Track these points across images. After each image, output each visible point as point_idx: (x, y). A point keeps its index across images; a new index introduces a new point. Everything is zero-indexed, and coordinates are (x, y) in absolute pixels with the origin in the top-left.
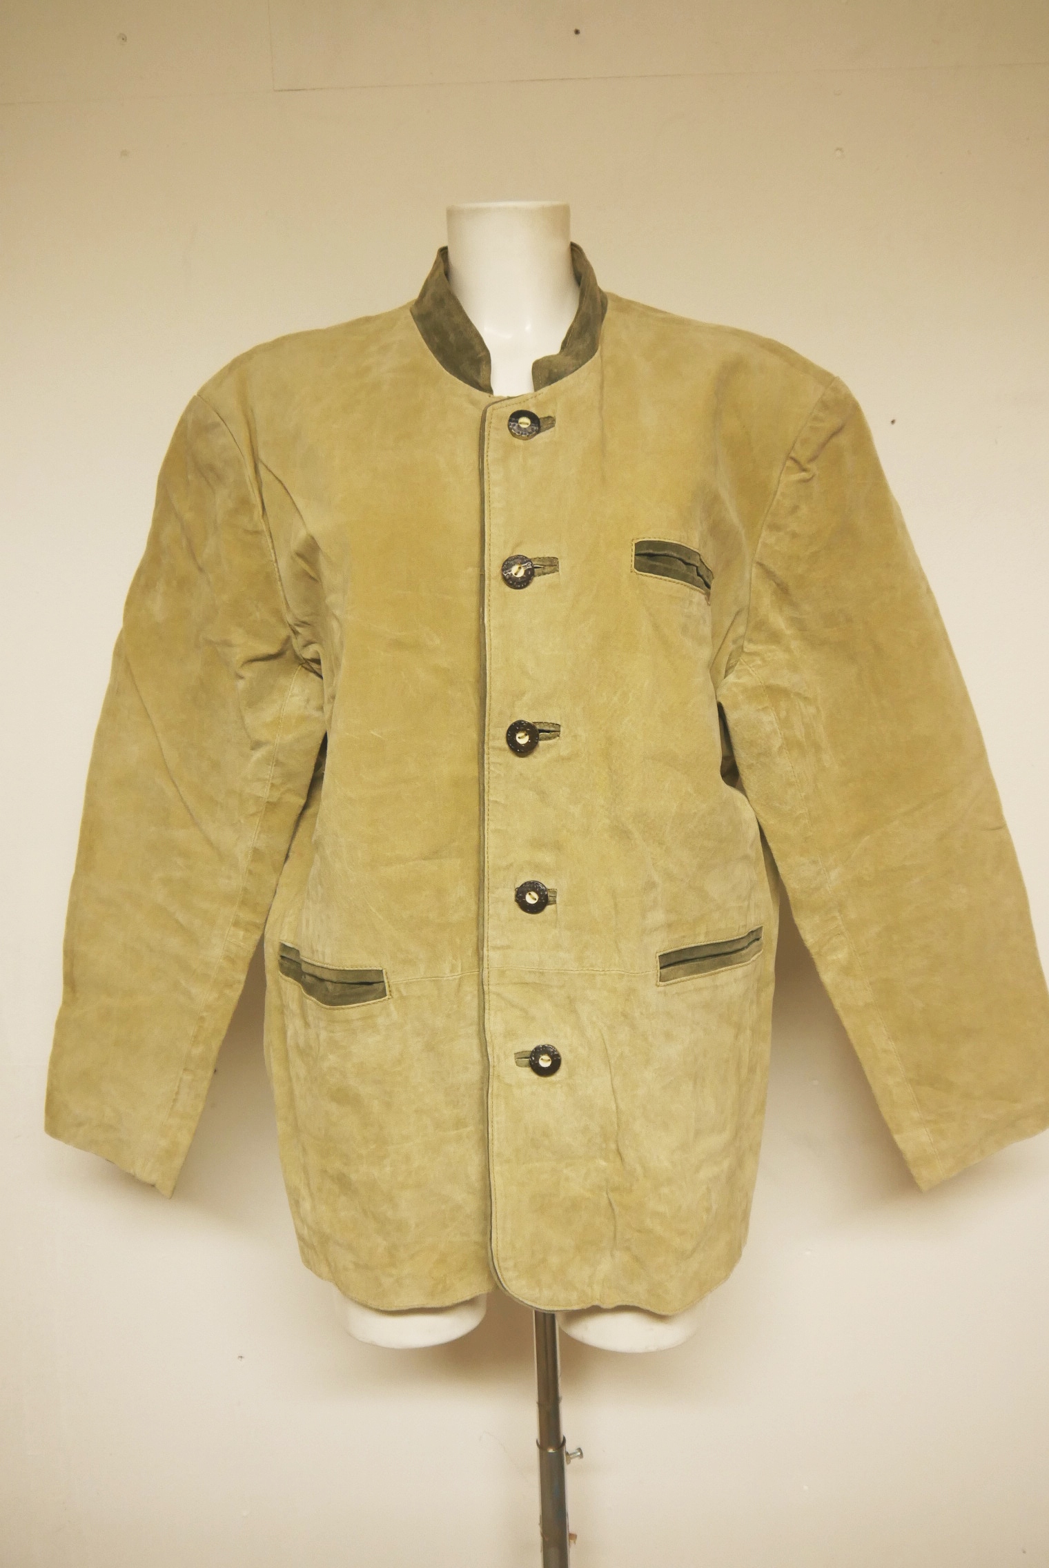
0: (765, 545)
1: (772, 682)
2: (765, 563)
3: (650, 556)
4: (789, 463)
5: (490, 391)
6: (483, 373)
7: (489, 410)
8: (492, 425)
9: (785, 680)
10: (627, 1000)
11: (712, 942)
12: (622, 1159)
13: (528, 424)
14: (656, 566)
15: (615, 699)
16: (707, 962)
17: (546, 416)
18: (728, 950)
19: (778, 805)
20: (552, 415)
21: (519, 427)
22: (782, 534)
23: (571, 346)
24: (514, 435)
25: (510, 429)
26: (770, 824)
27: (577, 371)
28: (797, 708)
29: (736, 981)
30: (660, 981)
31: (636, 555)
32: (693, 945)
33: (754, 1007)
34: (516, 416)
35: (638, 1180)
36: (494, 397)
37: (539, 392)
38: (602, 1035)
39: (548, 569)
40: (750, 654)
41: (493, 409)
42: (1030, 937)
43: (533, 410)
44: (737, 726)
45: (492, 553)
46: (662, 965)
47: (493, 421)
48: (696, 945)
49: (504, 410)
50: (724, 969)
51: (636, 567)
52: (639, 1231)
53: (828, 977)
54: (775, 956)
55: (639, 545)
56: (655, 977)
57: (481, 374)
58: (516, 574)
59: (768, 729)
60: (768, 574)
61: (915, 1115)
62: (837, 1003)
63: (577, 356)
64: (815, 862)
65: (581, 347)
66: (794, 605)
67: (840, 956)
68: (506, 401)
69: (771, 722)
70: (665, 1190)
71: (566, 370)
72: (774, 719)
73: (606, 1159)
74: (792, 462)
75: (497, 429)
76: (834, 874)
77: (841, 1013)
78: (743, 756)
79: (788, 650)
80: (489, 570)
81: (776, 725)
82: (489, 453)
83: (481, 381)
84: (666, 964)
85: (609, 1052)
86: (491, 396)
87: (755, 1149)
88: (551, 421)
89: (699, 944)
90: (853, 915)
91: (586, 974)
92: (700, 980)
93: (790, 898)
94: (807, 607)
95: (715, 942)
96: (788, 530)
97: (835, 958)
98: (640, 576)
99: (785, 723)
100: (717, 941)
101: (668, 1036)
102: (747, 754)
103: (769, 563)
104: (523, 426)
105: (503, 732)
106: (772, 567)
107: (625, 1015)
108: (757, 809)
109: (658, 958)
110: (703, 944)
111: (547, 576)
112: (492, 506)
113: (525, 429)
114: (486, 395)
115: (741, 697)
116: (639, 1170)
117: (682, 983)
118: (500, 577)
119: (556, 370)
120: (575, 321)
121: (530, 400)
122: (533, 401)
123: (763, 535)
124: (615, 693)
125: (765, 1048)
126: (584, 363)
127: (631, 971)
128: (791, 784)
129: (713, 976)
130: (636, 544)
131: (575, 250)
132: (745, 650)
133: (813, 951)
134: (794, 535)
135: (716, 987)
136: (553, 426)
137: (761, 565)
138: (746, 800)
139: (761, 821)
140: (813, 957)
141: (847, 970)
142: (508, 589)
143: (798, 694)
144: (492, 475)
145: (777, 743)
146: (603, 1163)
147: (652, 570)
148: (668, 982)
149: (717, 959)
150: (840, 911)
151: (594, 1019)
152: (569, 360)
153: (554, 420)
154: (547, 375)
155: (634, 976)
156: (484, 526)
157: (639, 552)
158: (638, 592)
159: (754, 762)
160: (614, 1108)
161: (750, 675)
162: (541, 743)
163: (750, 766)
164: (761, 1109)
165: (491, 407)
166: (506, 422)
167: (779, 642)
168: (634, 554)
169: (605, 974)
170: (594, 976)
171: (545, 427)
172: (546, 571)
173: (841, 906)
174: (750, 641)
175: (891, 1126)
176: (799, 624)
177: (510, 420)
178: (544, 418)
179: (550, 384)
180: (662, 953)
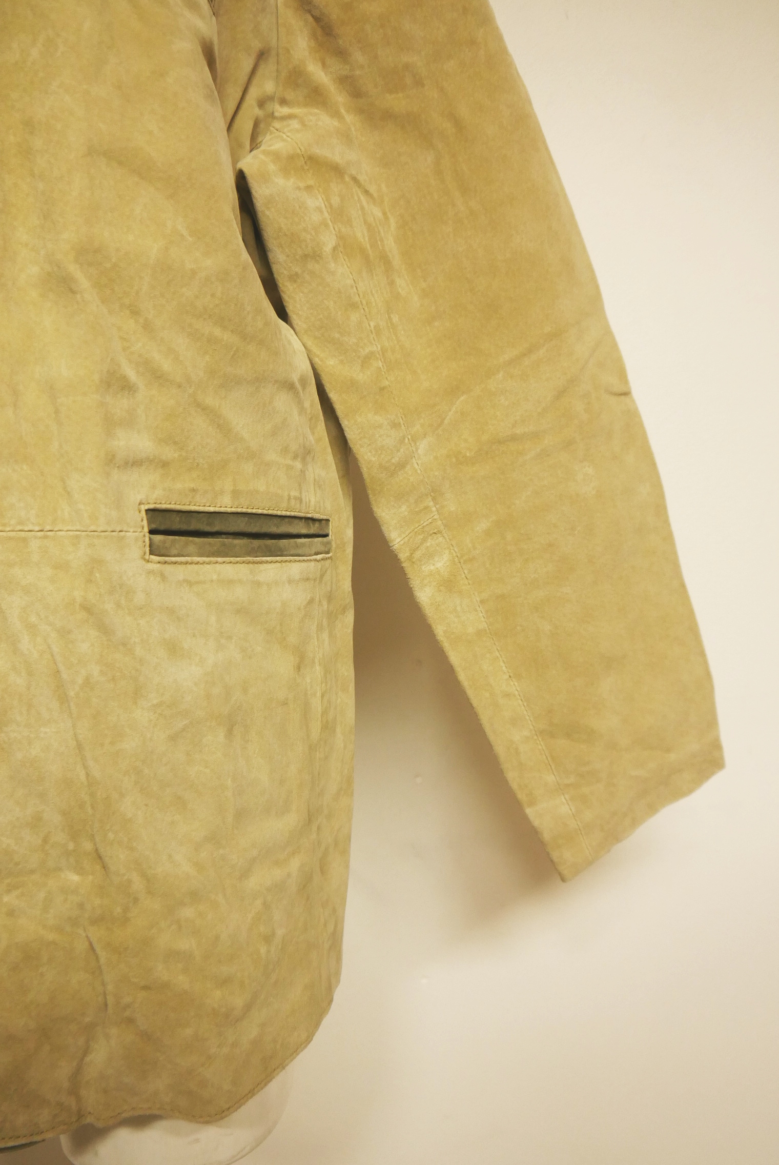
1: (317, 151)
9: (336, 153)
10: (89, 581)
11: (244, 510)
12: (104, 867)
16: (238, 542)
18: (274, 530)
19: (337, 335)
26: (331, 365)
28: (356, 198)
29: (290, 581)
30: (151, 553)
32: (212, 509)
33: (325, 636)
35: (136, 900)
38: (49, 647)
40: (283, 118)
42: (669, 538)
44: (268, 209)
46: (154, 526)
48: (217, 509)
50: (269, 559)
52: (146, 988)
53: (425, 595)
54: (350, 568)
56: (140, 543)
59: (316, 218)
61: (550, 779)
62: (440, 631)
64: (395, 425)
67: (439, 565)
69: (319, 209)
70: (188, 913)
72: (323, 205)
73: (80, 870)
76: (423, 446)
77: (446, 646)
78: (281, 260)
79: (336, 114)
84: (162, 528)
85: (65, 676)
87: (342, 845)
89: (222, 510)
90: (452, 507)
91: (10, 538)
92: (229, 567)
93: (366, 476)
95: (250, 511)
97: (432, 568)
100: (254, 511)
101: (173, 649)
102: (288, 256)
107: (88, 609)
108: (309, 343)
109: (143, 513)
110: (229, 510)
115: (272, 167)
116: (138, 884)
117: (193, 566)
125: (346, 700)
127: (93, 528)
128: (353, 306)
129: (251, 565)
132: (276, 114)
133: (402, 556)
135: (258, 584)
138: (292, 332)
139: (316, 360)
140: (404, 565)
141: (448, 584)
143: (355, 179)
145: (328, 241)
146: (75, 878)
148: (167, 559)
149: (256, 543)
150: (434, 499)
151: (33, 619)
155: (98, 537)
159: (298, 270)
160: (83, 777)
161: (284, 140)
163: (294, 278)
164: (347, 787)
169: (46, 537)
170: (25, 540)
173: (436, 493)
174: (283, 102)
175: (521, 796)
180: (152, 506)
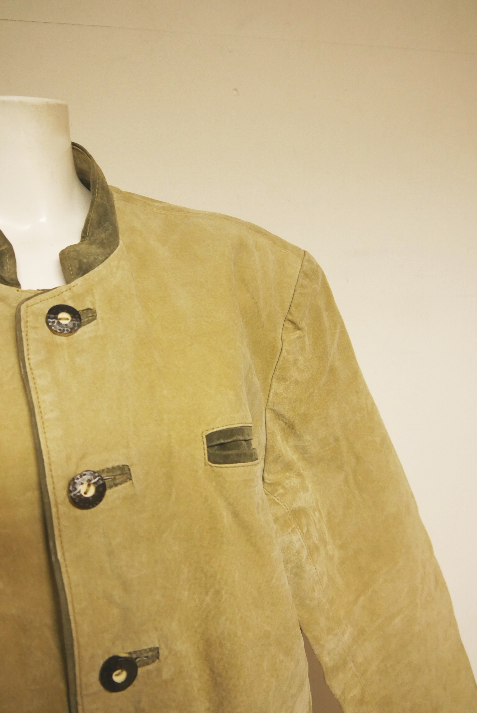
0: (276, 394)
1: (294, 505)
2: (276, 408)
3: (222, 446)
4: (288, 325)
5: (16, 284)
6: (7, 267)
7: (23, 307)
8: (29, 324)
9: (302, 501)
13: (68, 319)
14: (229, 455)
15: (208, 599)
17: (85, 308)
20: (91, 307)
21: (59, 323)
22: (288, 383)
23: (92, 235)
24: (55, 332)
25: (50, 327)
27: (107, 260)
28: (312, 519)
31: (208, 447)
34: (55, 311)
36: (23, 291)
37: (72, 284)
39: (119, 479)
41: (27, 307)
43: (70, 303)
45: (54, 474)
47: (30, 319)
49: (40, 306)
51: (209, 460)
55: (209, 438)
57: (6, 268)
58: (85, 493)
60: (278, 416)
63: (102, 244)
64: (336, 634)
65: (103, 236)
66: (297, 436)
68: (40, 296)
71: (95, 259)
72: (300, 536)
74: (290, 323)
75: (35, 328)
76: (347, 636)
80: (54, 494)
81: (302, 540)
82: (31, 356)
83: (6, 275)
86: (20, 290)
88: (91, 314)
94: (308, 437)
96: (292, 379)
97: (352, 695)
98: (216, 469)
99: (307, 536)
103: (280, 409)
104: (63, 322)
105: (95, 676)
106: (282, 411)
111: (119, 487)
112: (44, 418)
113: (66, 325)
114: (14, 289)
118: (67, 500)
119: (85, 260)
120: (90, 211)
121: (65, 293)
122: (67, 294)
123: (273, 386)
124: (207, 593)
126: (112, 252)
128: (316, 583)
130: (207, 436)
131: (77, 149)
134: (297, 382)
136: (95, 319)
137: (273, 410)
142: (79, 512)
143: (310, 508)
144: (38, 381)
145: (304, 554)
147: (226, 460)
152: (94, 249)
153: (95, 312)
154: (77, 266)
156: (39, 443)
157: (210, 445)
158: (214, 484)
162: (140, 671)
165: (25, 304)
166: (43, 320)
167: (292, 469)
168: (206, 446)
171: (86, 319)
172: (117, 482)
176: (302, 451)
177: (48, 317)
178: (83, 311)
179: (83, 275)
